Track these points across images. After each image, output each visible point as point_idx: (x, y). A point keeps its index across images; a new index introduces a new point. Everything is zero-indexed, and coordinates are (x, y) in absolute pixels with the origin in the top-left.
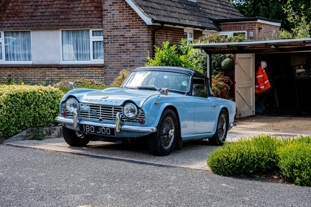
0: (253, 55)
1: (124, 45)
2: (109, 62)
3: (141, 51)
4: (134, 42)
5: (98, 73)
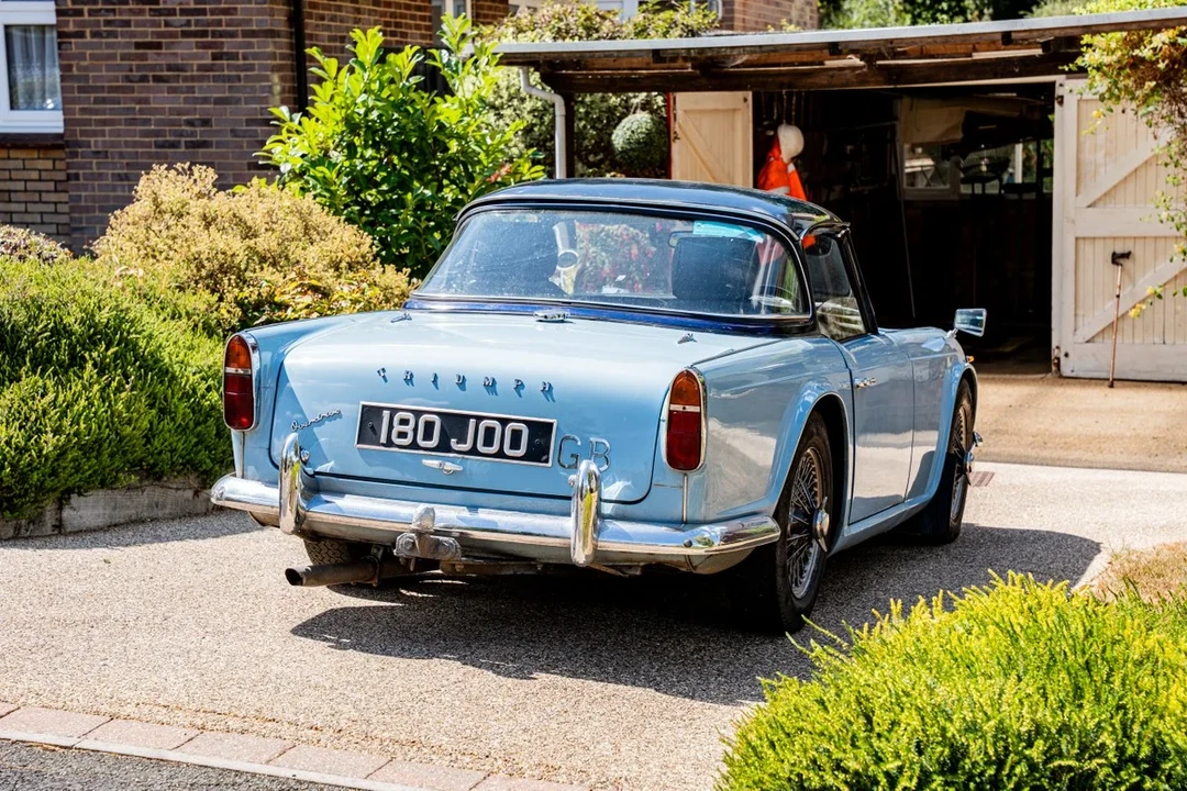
0: (746, 100)
1: (158, 46)
2: (88, 122)
3: (239, 76)
4: (204, 34)
5: (35, 175)
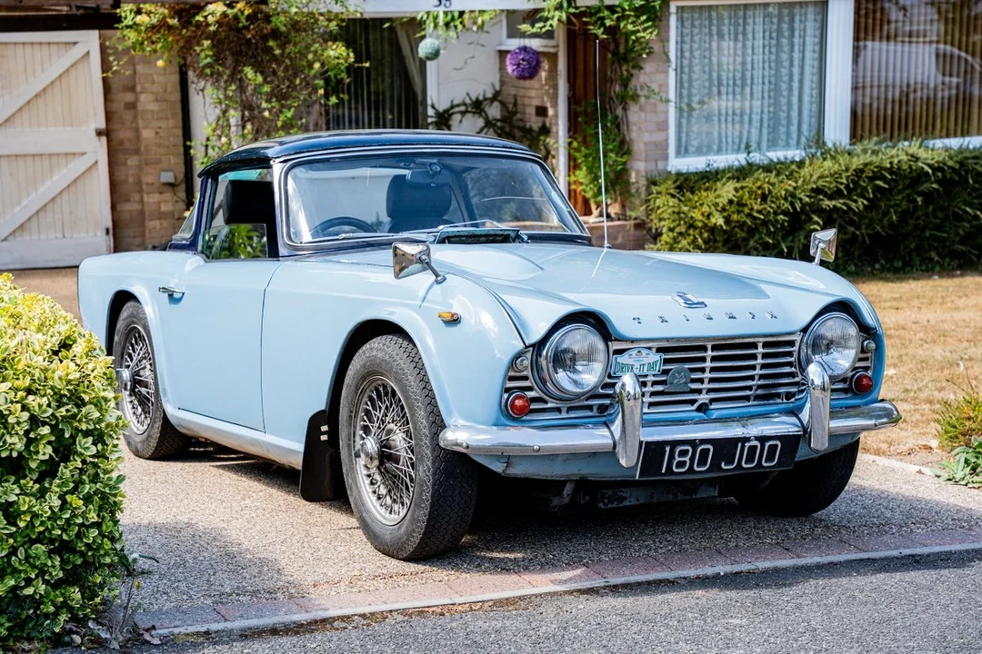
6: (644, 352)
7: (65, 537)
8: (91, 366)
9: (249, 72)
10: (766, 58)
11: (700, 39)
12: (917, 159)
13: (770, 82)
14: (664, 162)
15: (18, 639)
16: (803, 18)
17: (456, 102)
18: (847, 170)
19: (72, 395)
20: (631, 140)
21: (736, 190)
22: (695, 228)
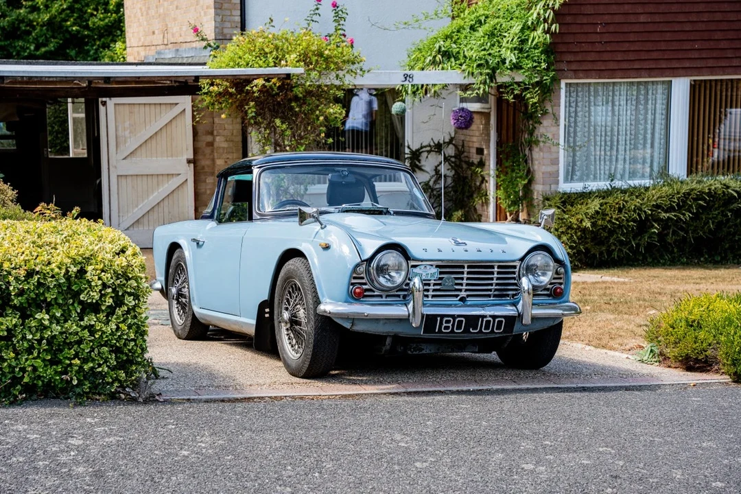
6: (428, 267)
7: (118, 344)
8: (134, 261)
9: (278, 122)
10: (628, 118)
11: (582, 105)
12: (728, 187)
13: (631, 134)
14: (555, 185)
15: (94, 394)
16: (654, 92)
17: (424, 144)
18: (678, 193)
19: (124, 274)
20: (534, 170)
21: (601, 205)
22: (573, 229)
